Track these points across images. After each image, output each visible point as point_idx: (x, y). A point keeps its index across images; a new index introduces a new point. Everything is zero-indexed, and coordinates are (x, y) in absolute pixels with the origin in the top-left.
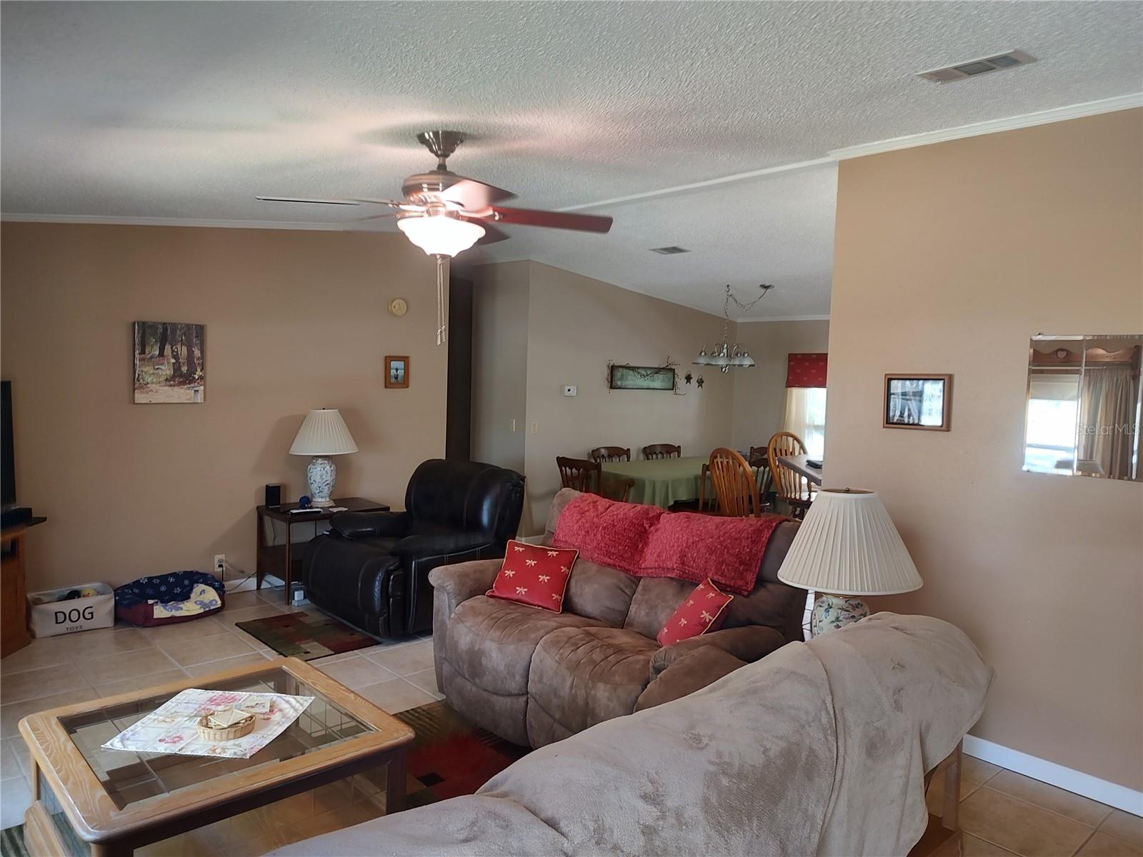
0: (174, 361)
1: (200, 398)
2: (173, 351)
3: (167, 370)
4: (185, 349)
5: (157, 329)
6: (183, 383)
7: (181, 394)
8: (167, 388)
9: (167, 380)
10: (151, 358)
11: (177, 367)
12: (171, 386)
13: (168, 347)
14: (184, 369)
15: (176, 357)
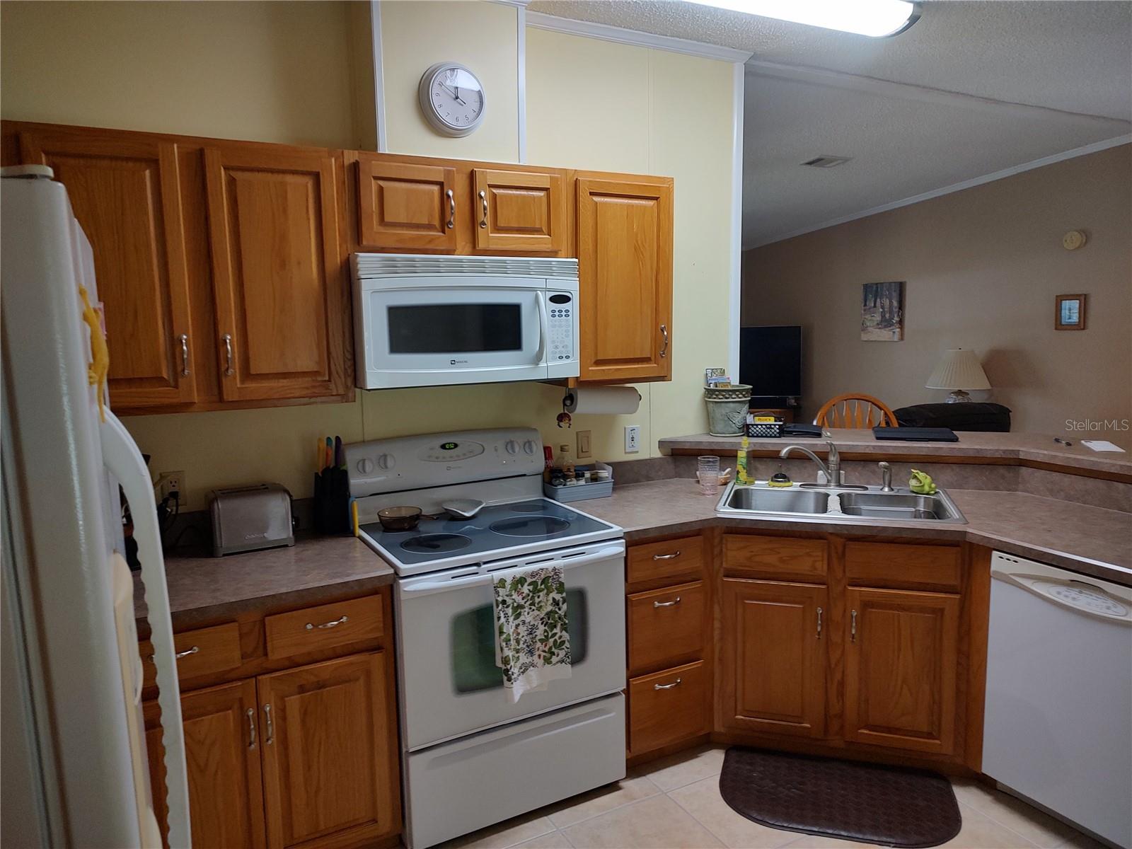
0: (881, 310)
1: (896, 338)
2: (881, 303)
3: (878, 318)
4: (888, 301)
5: (873, 287)
6: (886, 327)
7: (885, 335)
8: (877, 330)
9: (878, 324)
10: (870, 309)
11: (883, 316)
12: (880, 328)
13: (878, 300)
14: (887, 316)
15: (883, 307)
